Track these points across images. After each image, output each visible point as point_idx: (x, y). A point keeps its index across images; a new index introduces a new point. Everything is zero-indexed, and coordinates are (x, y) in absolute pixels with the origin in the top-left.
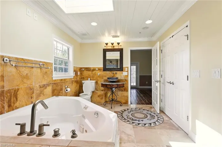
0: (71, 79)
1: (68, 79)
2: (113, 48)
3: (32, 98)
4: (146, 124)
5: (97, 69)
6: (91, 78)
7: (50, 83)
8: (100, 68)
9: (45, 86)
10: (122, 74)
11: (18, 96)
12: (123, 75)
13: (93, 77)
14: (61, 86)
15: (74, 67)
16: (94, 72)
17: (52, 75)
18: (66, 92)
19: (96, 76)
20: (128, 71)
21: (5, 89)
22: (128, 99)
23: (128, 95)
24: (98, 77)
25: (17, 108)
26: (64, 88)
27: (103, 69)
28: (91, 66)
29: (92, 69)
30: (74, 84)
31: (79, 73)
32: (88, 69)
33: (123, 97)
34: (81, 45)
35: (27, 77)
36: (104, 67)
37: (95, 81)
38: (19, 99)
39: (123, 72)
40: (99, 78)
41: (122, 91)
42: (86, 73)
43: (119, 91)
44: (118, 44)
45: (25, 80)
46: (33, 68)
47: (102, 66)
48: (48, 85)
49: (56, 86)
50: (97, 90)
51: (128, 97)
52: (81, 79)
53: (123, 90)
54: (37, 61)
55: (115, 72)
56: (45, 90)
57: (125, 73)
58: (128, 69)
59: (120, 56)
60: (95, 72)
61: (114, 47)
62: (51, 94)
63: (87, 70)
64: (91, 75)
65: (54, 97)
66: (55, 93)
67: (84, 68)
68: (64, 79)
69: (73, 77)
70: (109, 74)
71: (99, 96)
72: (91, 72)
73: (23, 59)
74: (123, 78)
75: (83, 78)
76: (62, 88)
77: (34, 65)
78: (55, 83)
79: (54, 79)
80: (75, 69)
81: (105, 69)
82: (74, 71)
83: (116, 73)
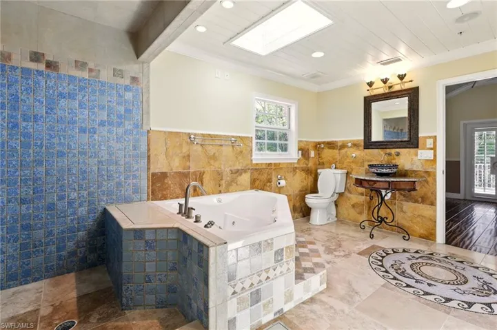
0: (291, 164)
1: (284, 163)
2: (387, 91)
3: (220, 186)
4: (452, 300)
5: (350, 144)
6: (338, 165)
7: (247, 168)
8: (358, 141)
9: (238, 172)
10: (417, 155)
11: (204, 180)
12: (419, 158)
13: (341, 162)
14: (268, 174)
15: (300, 142)
16: (343, 151)
17: (251, 156)
18: (279, 186)
19: (348, 160)
20: (434, 149)
21: (192, 170)
22: (435, 226)
23: (435, 216)
24: (353, 162)
25: (202, 195)
26: (274, 179)
27: (363, 144)
28: (338, 138)
29: (340, 144)
30: (297, 174)
31: (312, 154)
32: (331, 145)
33: (419, 219)
34: (320, 96)
35: (214, 158)
36: (367, 139)
37: (346, 171)
38: (204, 184)
39: (420, 152)
40: (353, 166)
41: (416, 201)
42: (327, 154)
43: (406, 201)
44: (401, 77)
45: (212, 162)
46: (221, 145)
47: (360, 137)
48: (244, 171)
49: (259, 174)
50: (350, 192)
51: (435, 222)
52: (319, 165)
53: (420, 199)
54: (228, 136)
55: (393, 151)
56: (239, 178)
57: (424, 154)
58: (435, 143)
59: (410, 109)
60: (346, 152)
61: (390, 87)
62: (249, 184)
63: (329, 148)
64: (338, 157)
65: (254, 191)
66: (256, 184)
67: (324, 143)
68: (275, 164)
69: (296, 161)
70: (378, 156)
71: (353, 206)
72: (337, 151)
73: (209, 135)
74: (417, 167)
75: (322, 165)
76: (271, 179)
77: (223, 142)
78: (256, 169)
79: (254, 162)
80: (302, 145)
81: (368, 144)
82: (299, 150)
83: (398, 154)
